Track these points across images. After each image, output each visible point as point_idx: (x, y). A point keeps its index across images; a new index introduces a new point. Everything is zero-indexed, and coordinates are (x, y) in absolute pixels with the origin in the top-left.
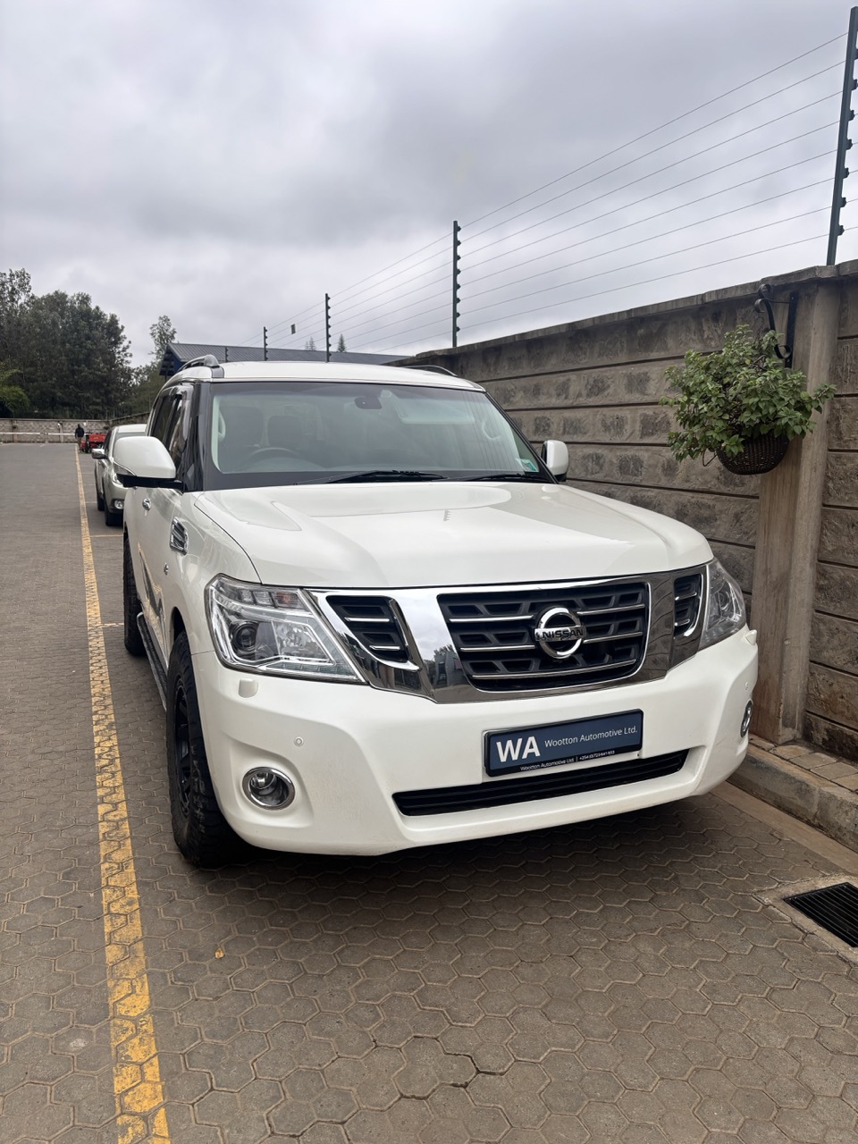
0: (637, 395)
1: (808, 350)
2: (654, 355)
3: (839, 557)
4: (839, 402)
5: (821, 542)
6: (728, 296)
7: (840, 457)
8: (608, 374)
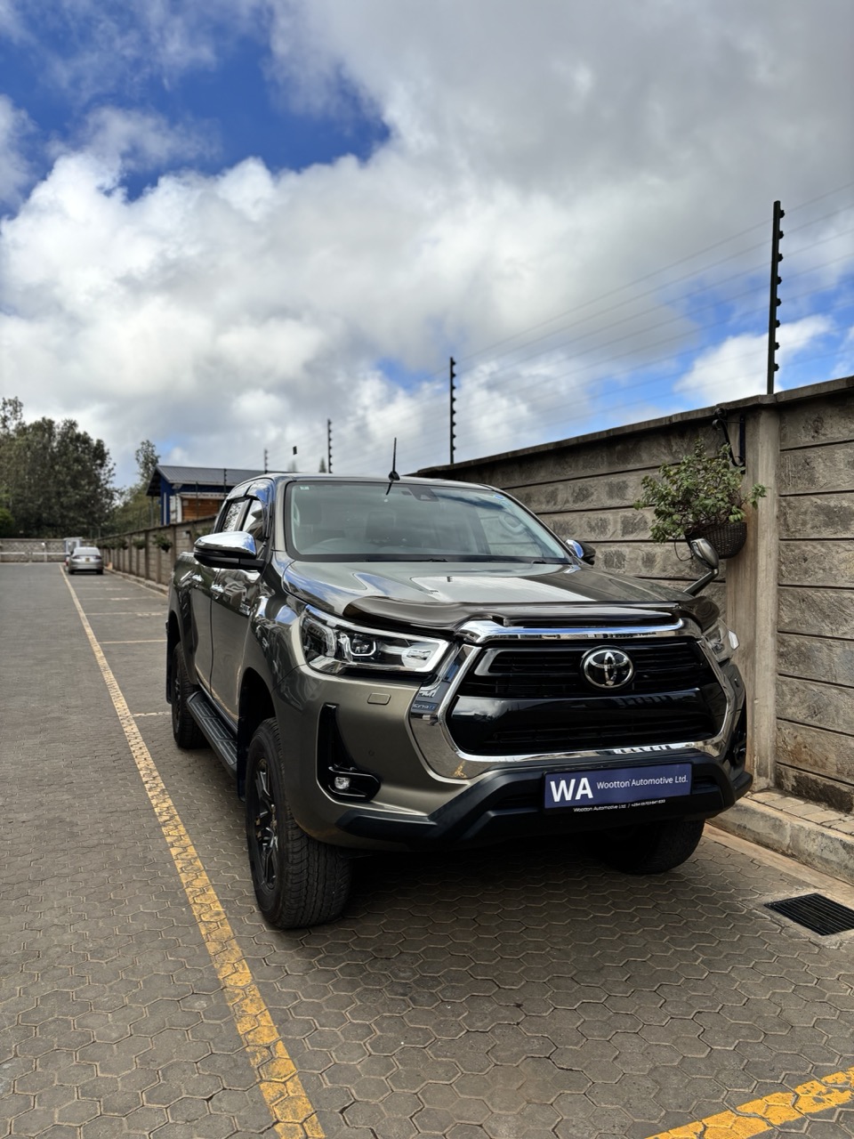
0: (618, 500)
1: (757, 460)
2: (630, 467)
3: (794, 627)
4: (785, 500)
5: (779, 616)
6: (690, 418)
7: (788, 545)
8: (591, 483)
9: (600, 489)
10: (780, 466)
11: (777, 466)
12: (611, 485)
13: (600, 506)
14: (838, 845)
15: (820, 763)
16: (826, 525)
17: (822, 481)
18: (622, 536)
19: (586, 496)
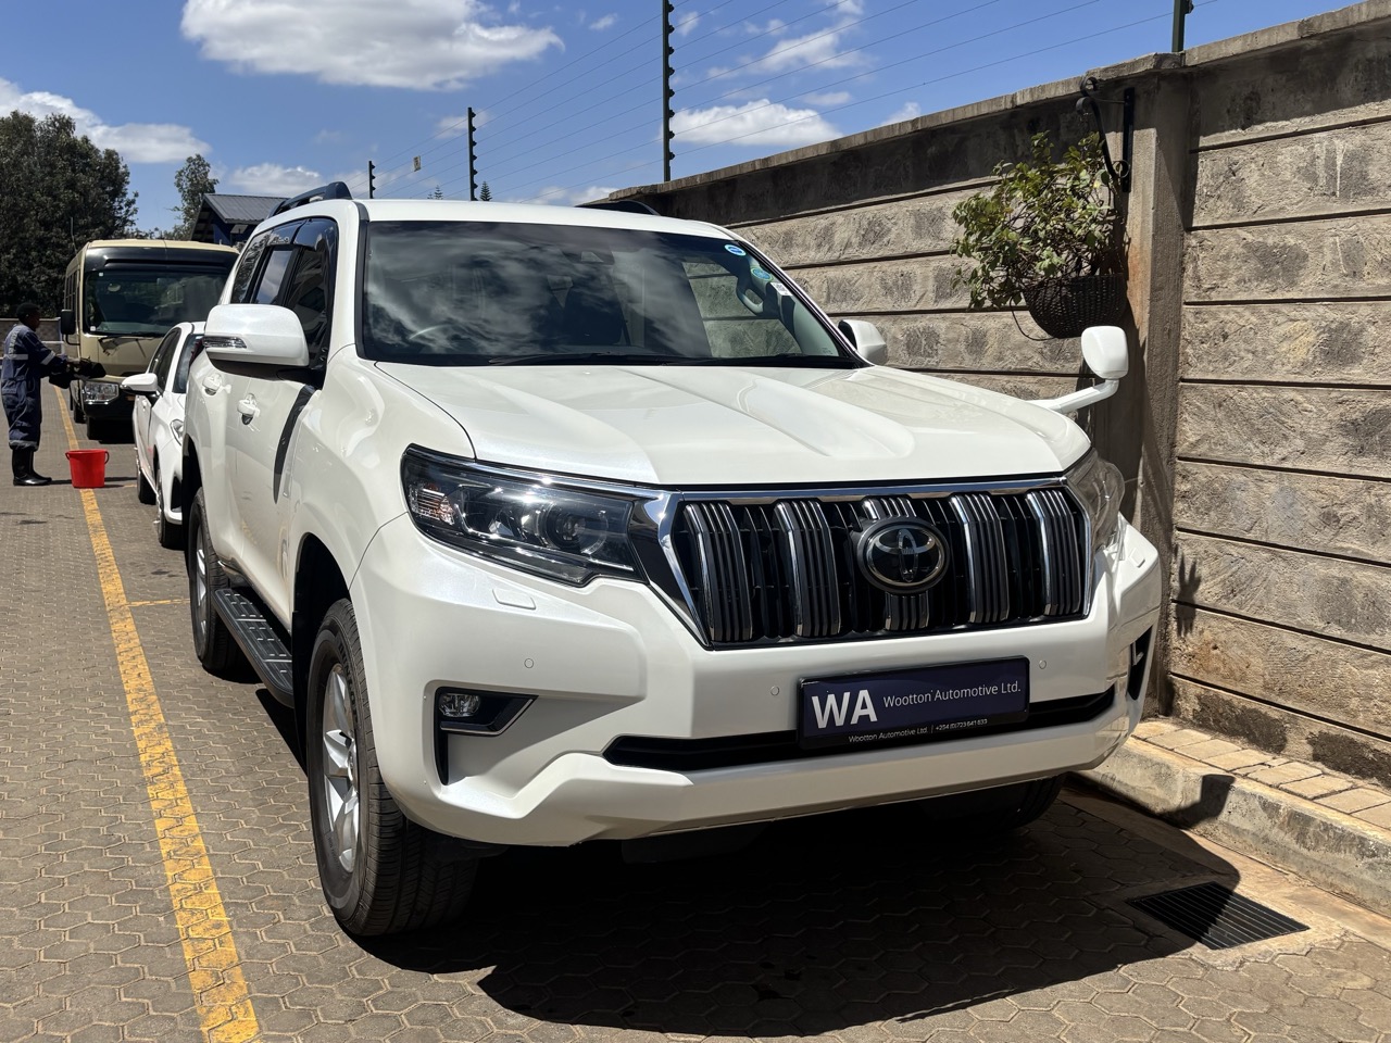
0: (930, 241)
1: (1150, 166)
2: (951, 184)
3: (1202, 449)
4: (1195, 236)
5: (1181, 431)
7: (1200, 313)
8: (888, 213)
9: (900, 222)
10: (1189, 178)
12: (918, 215)
13: (900, 252)
14: (1256, 804)
15: (1238, 674)
16: (1260, 277)
17: (1256, 201)
18: (935, 301)
19: (879, 236)
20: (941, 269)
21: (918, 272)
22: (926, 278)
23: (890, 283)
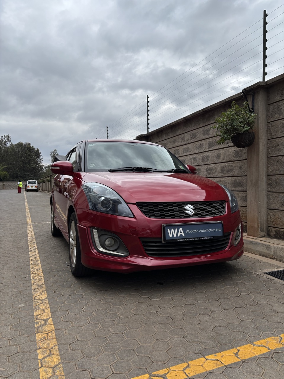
0: (207, 136)
1: (259, 108)
2: (211, 122)
3: (274, 173)
4: (270, 124)
5: (268, 169)
7: (271, 141)
8: (197, 131)
9: (200, 133)
10: (268, 111)
11: (267, 111)
12: (204, 131)
13: (200, 139)
18: (209, 149)
19: (195, 137)
20: (209, 141)
21: (204, 143)
22: (206, 144)
23: (198, 146)
